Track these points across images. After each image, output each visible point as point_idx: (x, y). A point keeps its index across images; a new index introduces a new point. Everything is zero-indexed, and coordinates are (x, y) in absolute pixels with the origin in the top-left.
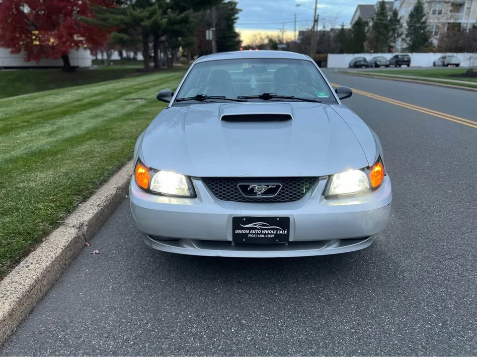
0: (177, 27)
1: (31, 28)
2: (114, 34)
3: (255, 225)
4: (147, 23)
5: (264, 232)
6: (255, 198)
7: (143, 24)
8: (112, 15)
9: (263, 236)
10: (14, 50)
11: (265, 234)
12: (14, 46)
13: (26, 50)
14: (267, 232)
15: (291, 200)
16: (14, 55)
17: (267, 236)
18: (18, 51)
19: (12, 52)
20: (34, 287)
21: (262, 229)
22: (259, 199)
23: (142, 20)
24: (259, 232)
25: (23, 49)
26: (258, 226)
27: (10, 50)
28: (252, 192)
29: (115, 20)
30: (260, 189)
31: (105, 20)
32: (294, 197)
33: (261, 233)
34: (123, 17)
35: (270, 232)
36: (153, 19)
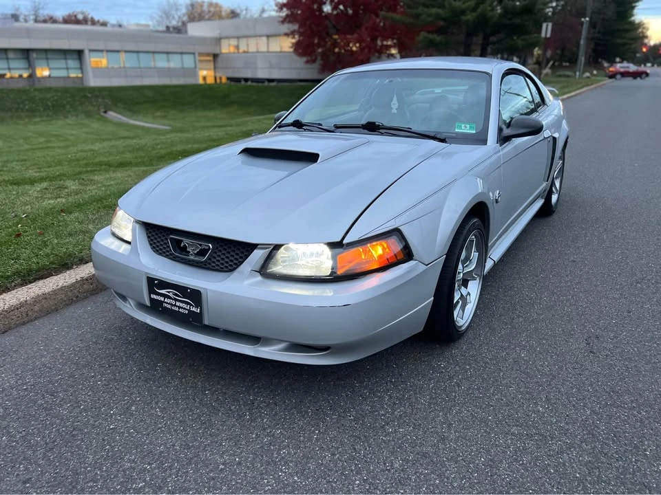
0: (517, 21)
1: (332, 31)
2: (423, 35)
3: (168, 292)
4: (470, 17)
5: (178, 304)
6: (186, 259)
7: (464, 18)
8: (426, 10)
9: (177, 309)
10: (309, 58)
11: (179, 307)
12: (310, 55)
13: (322, 59)
14: (181, 305)
15: (221, 270)
16: (309, 66)
17: (181, 310)
18: (314, 61)
19: (307, 62)
20: (18, 309)
21: (176, 300)
22: (190, 261)
23: (463, 12)
24: (173, 302)
25: (319, 58)
26: (171, 295)
27: (304, 59)
28: (184, 250)
29: (430, 15)
30: (193, 248)
31: (417, 16)
32: (226, 267)
33: (175, 305)
34: (440, 11)
35: (184, 307)
36: (479, 10)
